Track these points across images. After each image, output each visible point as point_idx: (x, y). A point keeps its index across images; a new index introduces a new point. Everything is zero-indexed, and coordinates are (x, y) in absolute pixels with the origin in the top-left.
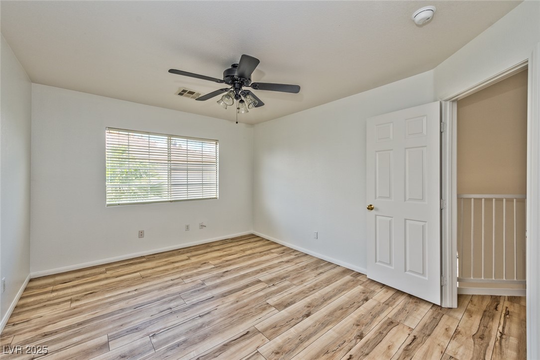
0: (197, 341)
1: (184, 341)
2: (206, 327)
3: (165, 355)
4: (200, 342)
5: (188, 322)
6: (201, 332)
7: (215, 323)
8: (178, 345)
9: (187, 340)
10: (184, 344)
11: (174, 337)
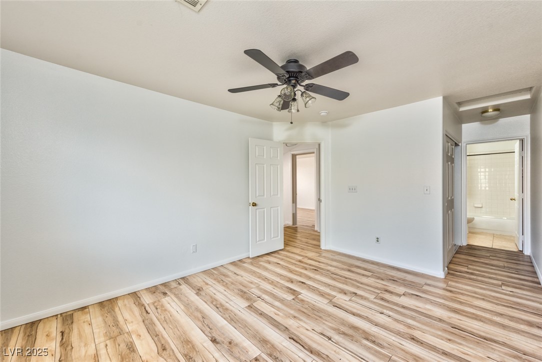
0: (361, 331)
1: (367, 339)
2: (342, 330)
3: (389, 346)
4: (360, 329)
5: (343, 346)
6: (350, 332)
7: (334, 326)
8: (374, 342)
9: (365, 338)
10: (370, 338)
11: (368, 349)
